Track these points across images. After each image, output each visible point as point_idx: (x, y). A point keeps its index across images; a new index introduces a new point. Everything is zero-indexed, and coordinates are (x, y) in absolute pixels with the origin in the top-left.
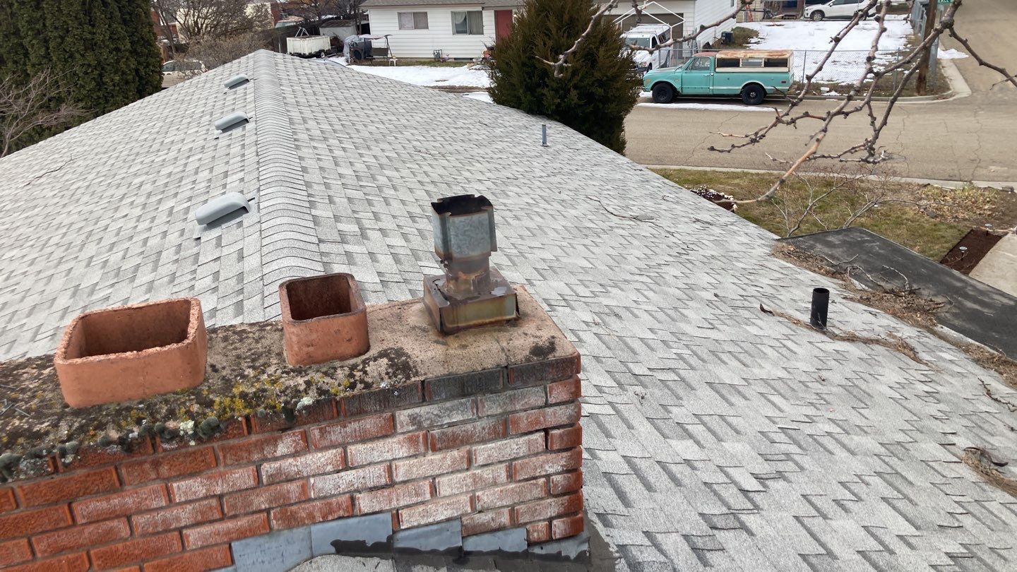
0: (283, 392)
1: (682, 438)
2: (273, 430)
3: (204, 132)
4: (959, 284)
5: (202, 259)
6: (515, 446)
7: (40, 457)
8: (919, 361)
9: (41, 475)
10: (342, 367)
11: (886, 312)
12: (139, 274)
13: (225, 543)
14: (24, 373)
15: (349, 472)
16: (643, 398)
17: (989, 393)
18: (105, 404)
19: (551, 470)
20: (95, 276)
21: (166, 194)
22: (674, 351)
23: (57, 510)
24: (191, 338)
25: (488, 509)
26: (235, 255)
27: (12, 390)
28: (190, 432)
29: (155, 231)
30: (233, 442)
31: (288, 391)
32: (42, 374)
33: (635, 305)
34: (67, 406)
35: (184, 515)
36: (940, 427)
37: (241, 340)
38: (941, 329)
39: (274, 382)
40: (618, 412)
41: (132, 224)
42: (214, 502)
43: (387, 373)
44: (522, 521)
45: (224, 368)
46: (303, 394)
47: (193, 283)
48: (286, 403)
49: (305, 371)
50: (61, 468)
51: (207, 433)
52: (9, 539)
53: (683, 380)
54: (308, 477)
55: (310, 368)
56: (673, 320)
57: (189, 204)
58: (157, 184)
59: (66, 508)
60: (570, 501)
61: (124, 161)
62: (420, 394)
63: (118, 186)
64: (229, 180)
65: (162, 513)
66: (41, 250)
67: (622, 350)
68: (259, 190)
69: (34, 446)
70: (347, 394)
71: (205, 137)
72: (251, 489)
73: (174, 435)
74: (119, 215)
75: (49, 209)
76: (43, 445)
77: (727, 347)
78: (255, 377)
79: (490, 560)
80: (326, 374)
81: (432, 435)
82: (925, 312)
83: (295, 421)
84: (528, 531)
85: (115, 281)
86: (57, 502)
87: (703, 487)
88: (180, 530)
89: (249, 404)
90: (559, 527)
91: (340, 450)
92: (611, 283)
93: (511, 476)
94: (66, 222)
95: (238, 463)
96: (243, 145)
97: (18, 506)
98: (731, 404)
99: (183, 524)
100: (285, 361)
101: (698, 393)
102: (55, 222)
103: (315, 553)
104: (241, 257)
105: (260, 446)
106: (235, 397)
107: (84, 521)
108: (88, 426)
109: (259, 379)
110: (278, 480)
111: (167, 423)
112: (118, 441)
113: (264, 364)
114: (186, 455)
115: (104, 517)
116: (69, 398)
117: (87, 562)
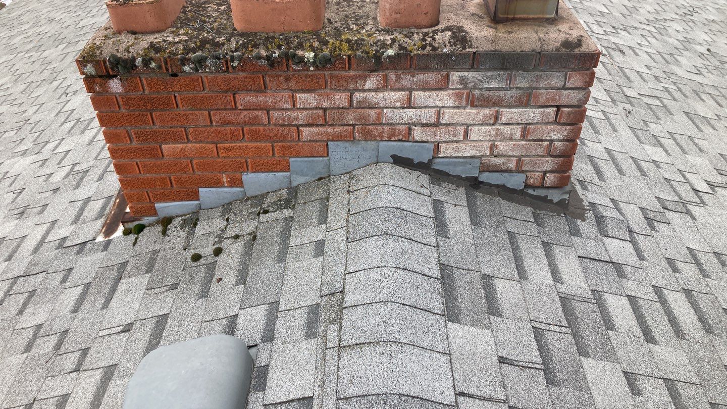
0: (376, 43)
1: (655, 146)
2: (365, 70)
6: (532, 114)
7: (219, 59)
9: (219, 72)
10: (417, 33)
13: (324, 141)
14: (209, 7)
15: (410, 110)
16: (629, 113)
18: (259, 32)
19: (555, 137)
22: (663, 85)
23: (226, 96)
25: (502, 156)
27: (203, 16)
28: (312, 60)
30: (337, 73)
31: (379, 43)
32: (220, 9)
33: (638, 46)
34: (235, 30)
35: (302, 117)
37: (349, 6)
39: (370, 36)
40: (607, 118)
42: (321, 112)
43: (450, 42)
44: (524, 169)
45: (336, 22)
46: (389, 47)
48: (377, 51)
49: (392, 32)
50: (230, 70)
51: (322, 63)
52: (197, 109)
53: (665, 106)
54: (383, 108)
55: (395, 30)
56: (668, 62)
59: (232, 96)
60: (563, 163)
62: (471, 62)
65: (288, 113)
67: (620, 77)
69: (215, 51)
70: (419, 52)
72: (345, 108)
73: (301, 60)
76: (221, 52)
77: (708, 90)
78: (357, 30)
79: (496, 190)
80: (406, 36)
81: (473, 94)
83: (381, 66)
84: (527, 177)
86: (226, 91)
87: (663, 181)
88: (298, 126)
89: (351, 48)
90: (550, 178)
91: (407, 93)
92: (622, 27)
93: (524, 136)
95: (339, 89)
97: (204, 90)
98: (701, 130)
99: (300, 123)
100: (378, 24)
101: (675, 118)
103: (380, 161)
105: (355, 79)
106: (343, 41)
107: (241, 108)
108: (248, 44)
109: (360, 32)
110: (363, 106)
111: (297, 51)
112: (266, 58)
113: (364, 23)
114: (307, 76)
115: (254, 107)
116: (236, 25)
117: (241, 135)
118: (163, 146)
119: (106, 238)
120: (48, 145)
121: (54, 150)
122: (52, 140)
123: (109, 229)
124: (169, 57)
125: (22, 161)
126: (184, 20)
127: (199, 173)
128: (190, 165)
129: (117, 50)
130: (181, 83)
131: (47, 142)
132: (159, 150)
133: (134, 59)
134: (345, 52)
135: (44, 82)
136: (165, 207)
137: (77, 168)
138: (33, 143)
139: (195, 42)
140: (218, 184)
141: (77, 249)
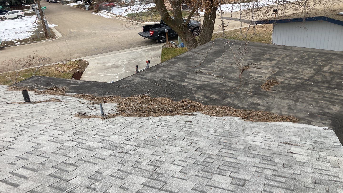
4: (68, 82)
8: (62, 102)
11: (50, 94)
17: (81, 103)
36: (68, 112)
38: (66, 94)
82: (61, 91)
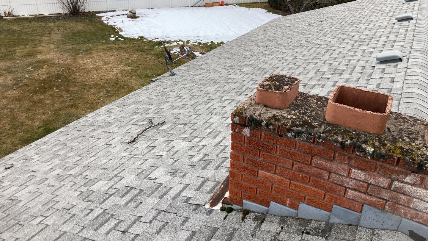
0: (422, 155)
2: (408, 170)
3: (388, 19)
5: (373, 76)
7: (311, 135)
9: (308, 142)
12: (344, 73)
13: (361, 203)
14: (311, 100)
18: (340, 125)
20: (325, 68)
21: (363, 43)
23: (307, 156)
24: (387, 113)
26: (390, 79)
27: (307, 105)
28: (371, 153)
29: (355, 57)
30: (386, 165)
31: (424, 156)
32: (318, 103)
34: (325, 120)
35: (351, 183)
37: (404, 122)
39: (418, 149)
41: (346, 51)
42: (365, 185)
45: (394, 132)
47: (367, 85)
48: (421, 161)
50: (315, 142)
51: (376, 156)
52: (287, 158)
54: (414, 197)
57: (373, 50)
58: (360, 38)
59: (310, 158)
61: (348, 24)
63: (343, 34)
64: (396, 44)
65: (343, 178)
66: (308, 52)
68: (410, 53)
69: (310, 130)
71: (388, 22)
72: (384, 188)
73: (364, 151)
74: (341, 46)
75: (314, 37)
76: (314, 131)
78: (408, 142)
83: (421, 171)
85: (333, 73)
86: (308, 154)
88: (346, 188)
89: (402, 153)
94: (320, 43)
95: (384, 175)
96: (407, 30)
97: (295, 149)
99: (349, 186)
100: (425, 141)
102: (315, 42)
103: (399, 230)
104: (393, 81)
105: (398, 173)
106: (397, 147)
107: (314, 165)
108: (332, 131)
109: (411, 144)
110: (398, 191)
111: (363, 145)
112: (340, 142)
113: (414, 138)
114: (364, 161)
115: (322, 168)
116: (326, 117)
117: (308, 180)
118: (260, 171)
119: (210, 207)
120: (196, 138)
121: (198, 143)
122: (198, 137)
123: (214, 203)
124: (282, 126)
125: (182, 143)
126: (296, 105)
127: (274, 193)
128: (271, 187)
129: (254, 113)
130: (283, 141)
131: (196, 137)
132: (257, 172)
133: (262, 121)
134: (397, 154)
135: (203, 103)
136: (248, 204)
137: (206, 158)
138: (189, 135)
139: (299, 122)
140: (283, 203)
141: (194, 207)
